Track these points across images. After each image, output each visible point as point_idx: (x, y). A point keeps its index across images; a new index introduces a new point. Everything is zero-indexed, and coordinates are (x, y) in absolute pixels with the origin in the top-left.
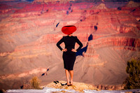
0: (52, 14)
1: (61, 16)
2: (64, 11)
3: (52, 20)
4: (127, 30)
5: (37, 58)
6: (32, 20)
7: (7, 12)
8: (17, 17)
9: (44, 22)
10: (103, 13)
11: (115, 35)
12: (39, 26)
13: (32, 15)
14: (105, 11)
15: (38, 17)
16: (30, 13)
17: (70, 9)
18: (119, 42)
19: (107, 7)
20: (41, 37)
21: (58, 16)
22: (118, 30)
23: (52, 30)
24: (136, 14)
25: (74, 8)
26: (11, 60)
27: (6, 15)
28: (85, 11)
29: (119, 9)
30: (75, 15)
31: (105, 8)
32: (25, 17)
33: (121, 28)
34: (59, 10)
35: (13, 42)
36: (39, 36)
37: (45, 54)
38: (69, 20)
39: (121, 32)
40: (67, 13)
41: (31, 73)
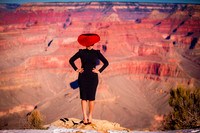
0: (42, 27)
1: (55, 31)
2: (60, 24)
3: (42, 37)
4: (149, 51)
5: (21, 90)
6: (13, 35)
9: (31, 39)
10: (115, 27)
11: (131, 59)
12: (24, 44)
13: (13, 29)
14: (118, 24)
15: (23, 31)
16: (10, 26)
17: (68, 20)
18: (138, 69)
19: (121, 19)
20: (26, 61)
21: (51, 31)
22: (137, 51)
23: (42, 51)
24: (162, 29)
25: (74, 19)
28: (90, 24)
29: (138, 21)
30: (76, 29)
31: (118, 20)
32: (4, 31)
33: (141, 48)
34: (53, 22)
36: (23, 59)
37: (32, 84)
38: (67, 36)
39: (141, 54)
40: (64, 26)
41: (12, 112)
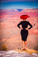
0: (32, 18)
7: (7, 17)
8: (12, 19)
21: (35, 20)
26: (8, 43)
27: (7, 18)
35: (9, 33)
